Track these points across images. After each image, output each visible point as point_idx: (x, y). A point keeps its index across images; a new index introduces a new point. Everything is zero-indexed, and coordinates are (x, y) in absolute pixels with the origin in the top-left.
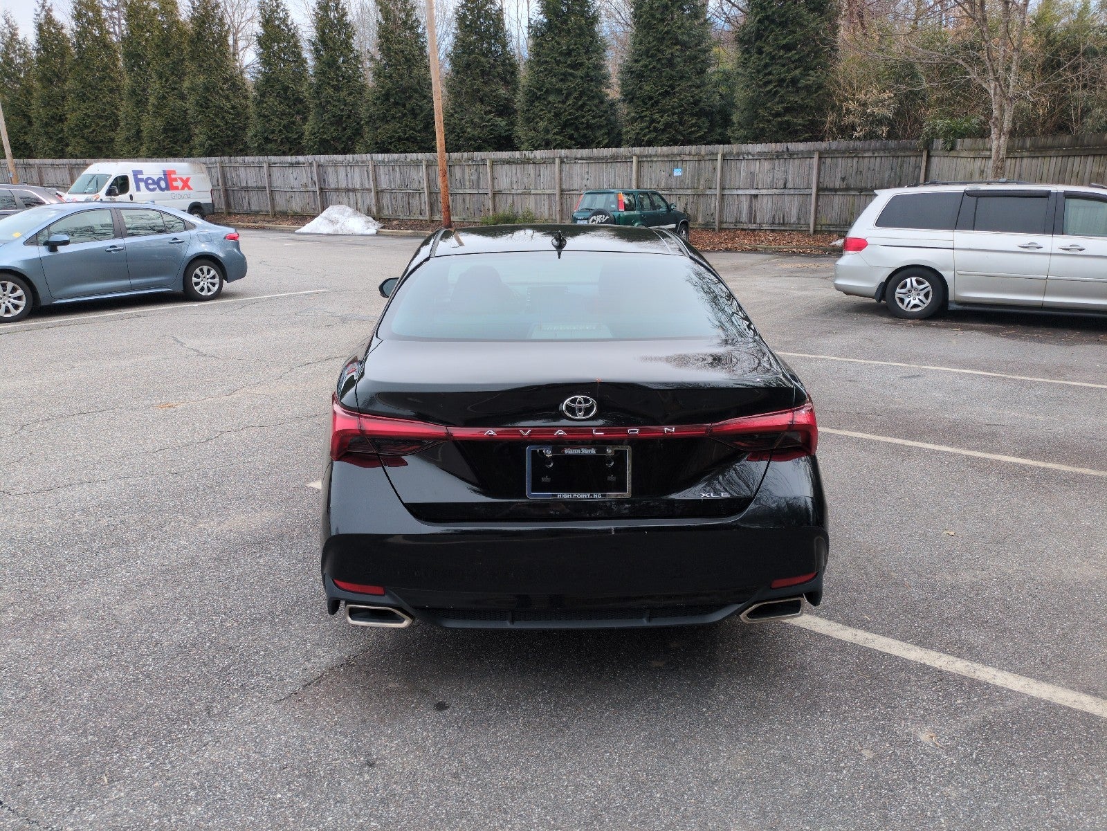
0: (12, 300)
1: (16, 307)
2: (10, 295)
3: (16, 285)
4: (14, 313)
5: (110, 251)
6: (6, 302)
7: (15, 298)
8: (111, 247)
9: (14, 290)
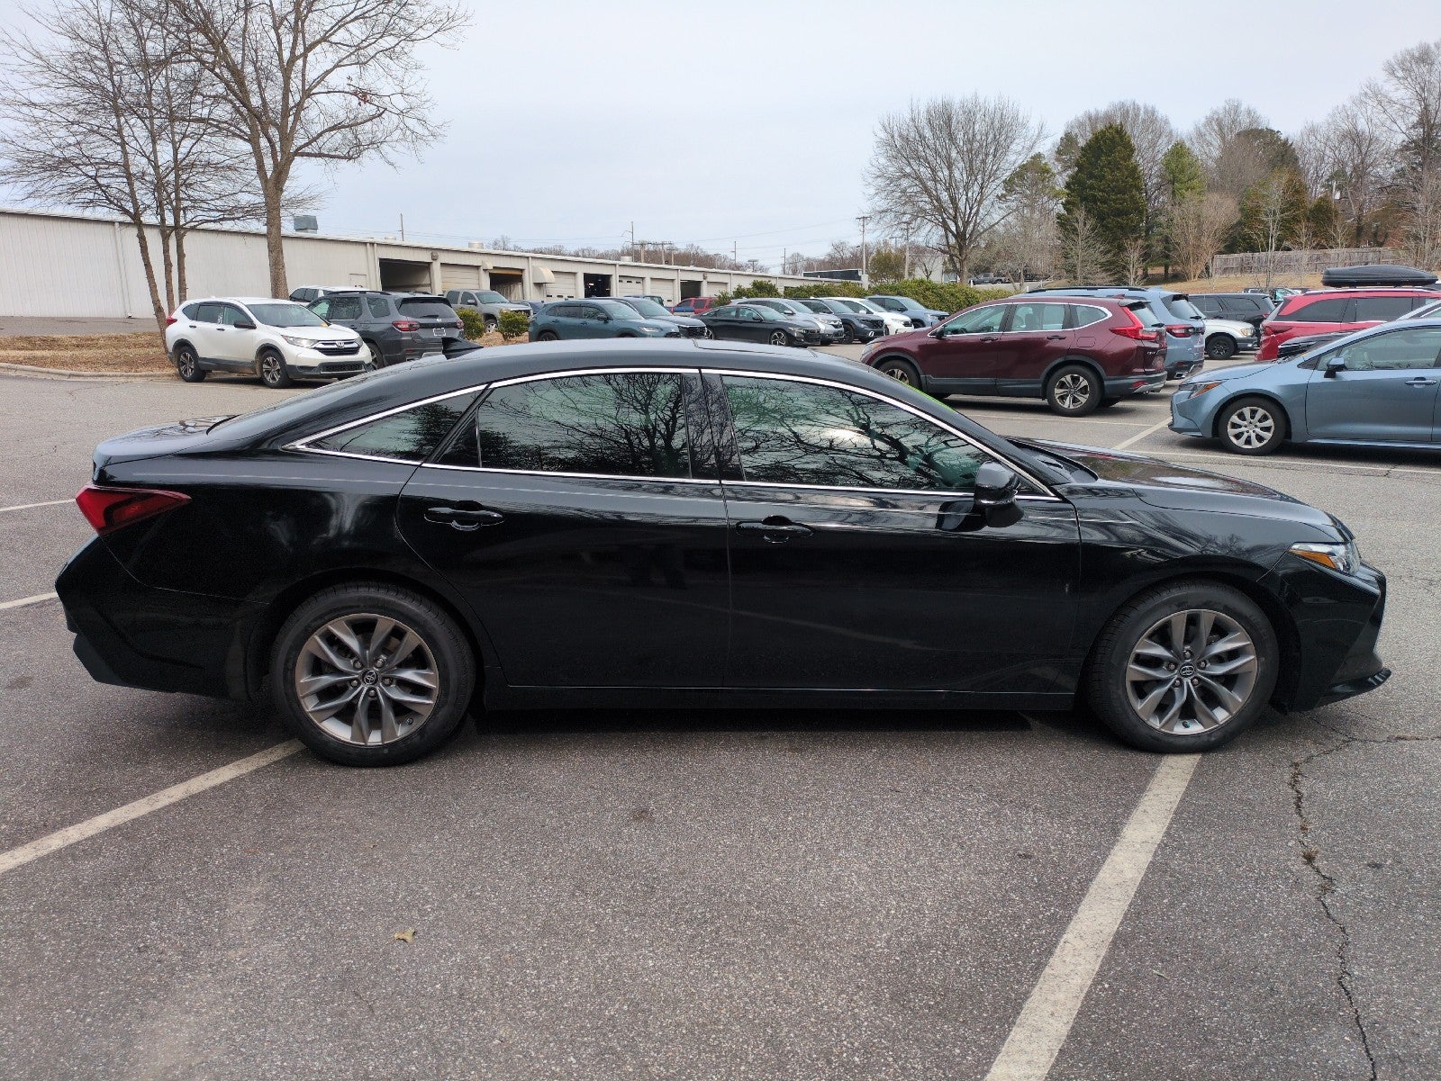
0: (1258, 430)
1: (1260, 438)
2: (1258, 424)
3: (1267, 414)
4: (1256, 444)
5: (1412, 384)
6: (1251, 431)
7: (1262, 429)
8: (1417, 379)
9: (1265, 418)
